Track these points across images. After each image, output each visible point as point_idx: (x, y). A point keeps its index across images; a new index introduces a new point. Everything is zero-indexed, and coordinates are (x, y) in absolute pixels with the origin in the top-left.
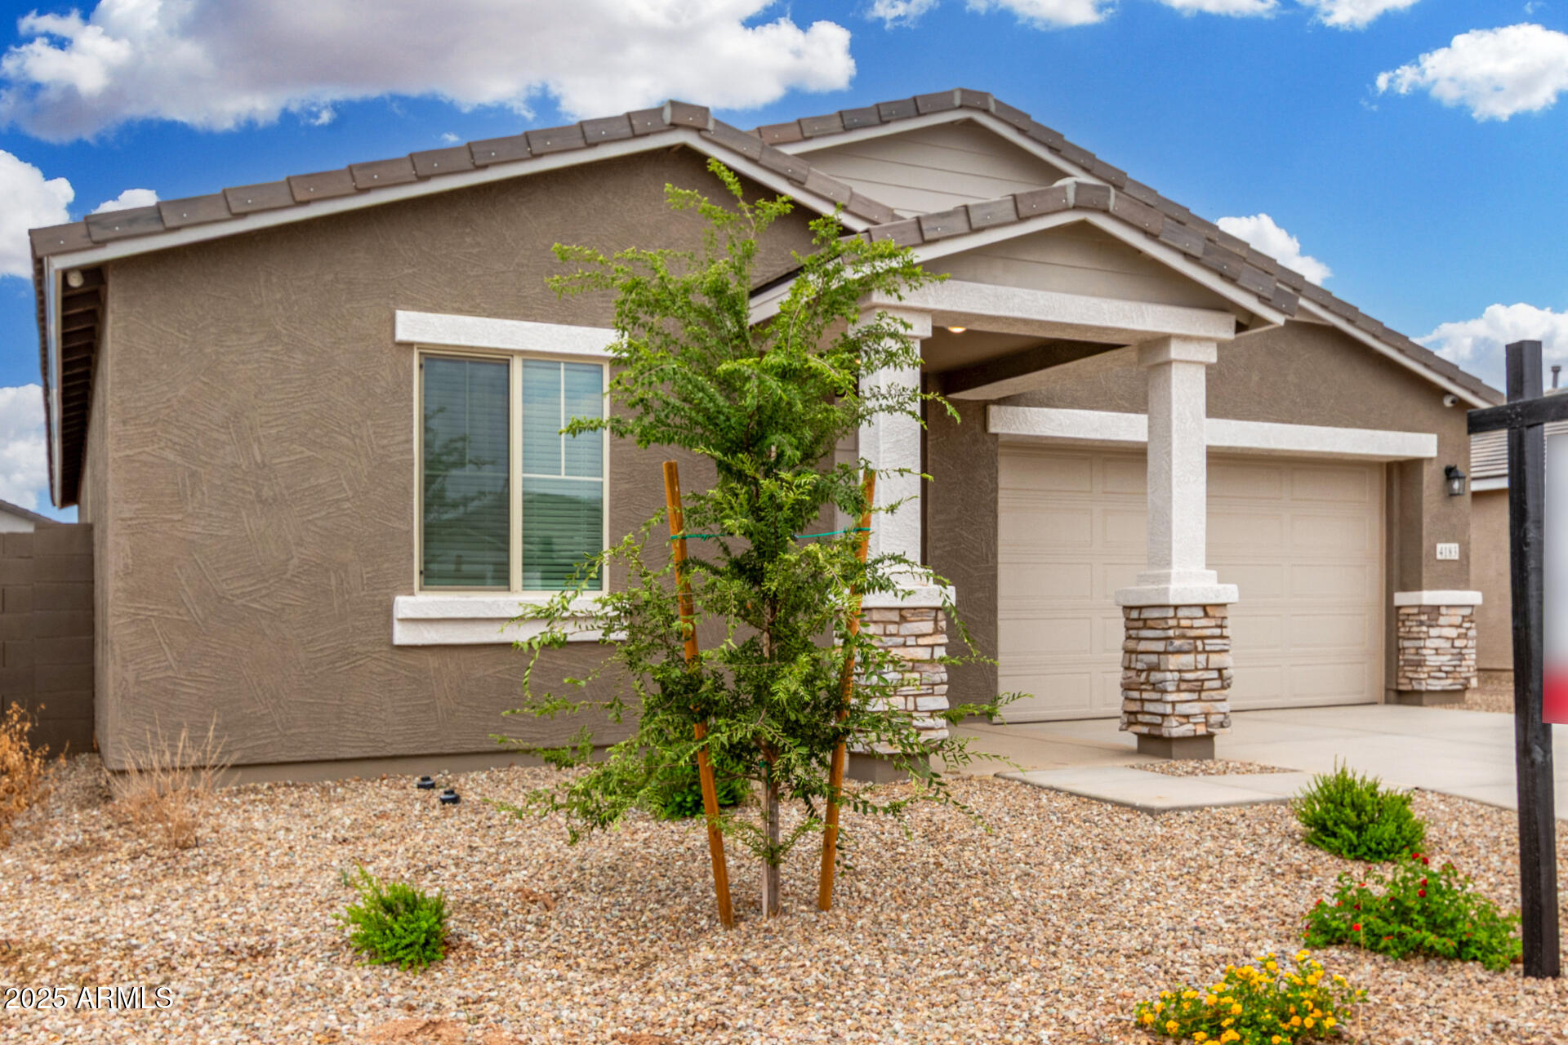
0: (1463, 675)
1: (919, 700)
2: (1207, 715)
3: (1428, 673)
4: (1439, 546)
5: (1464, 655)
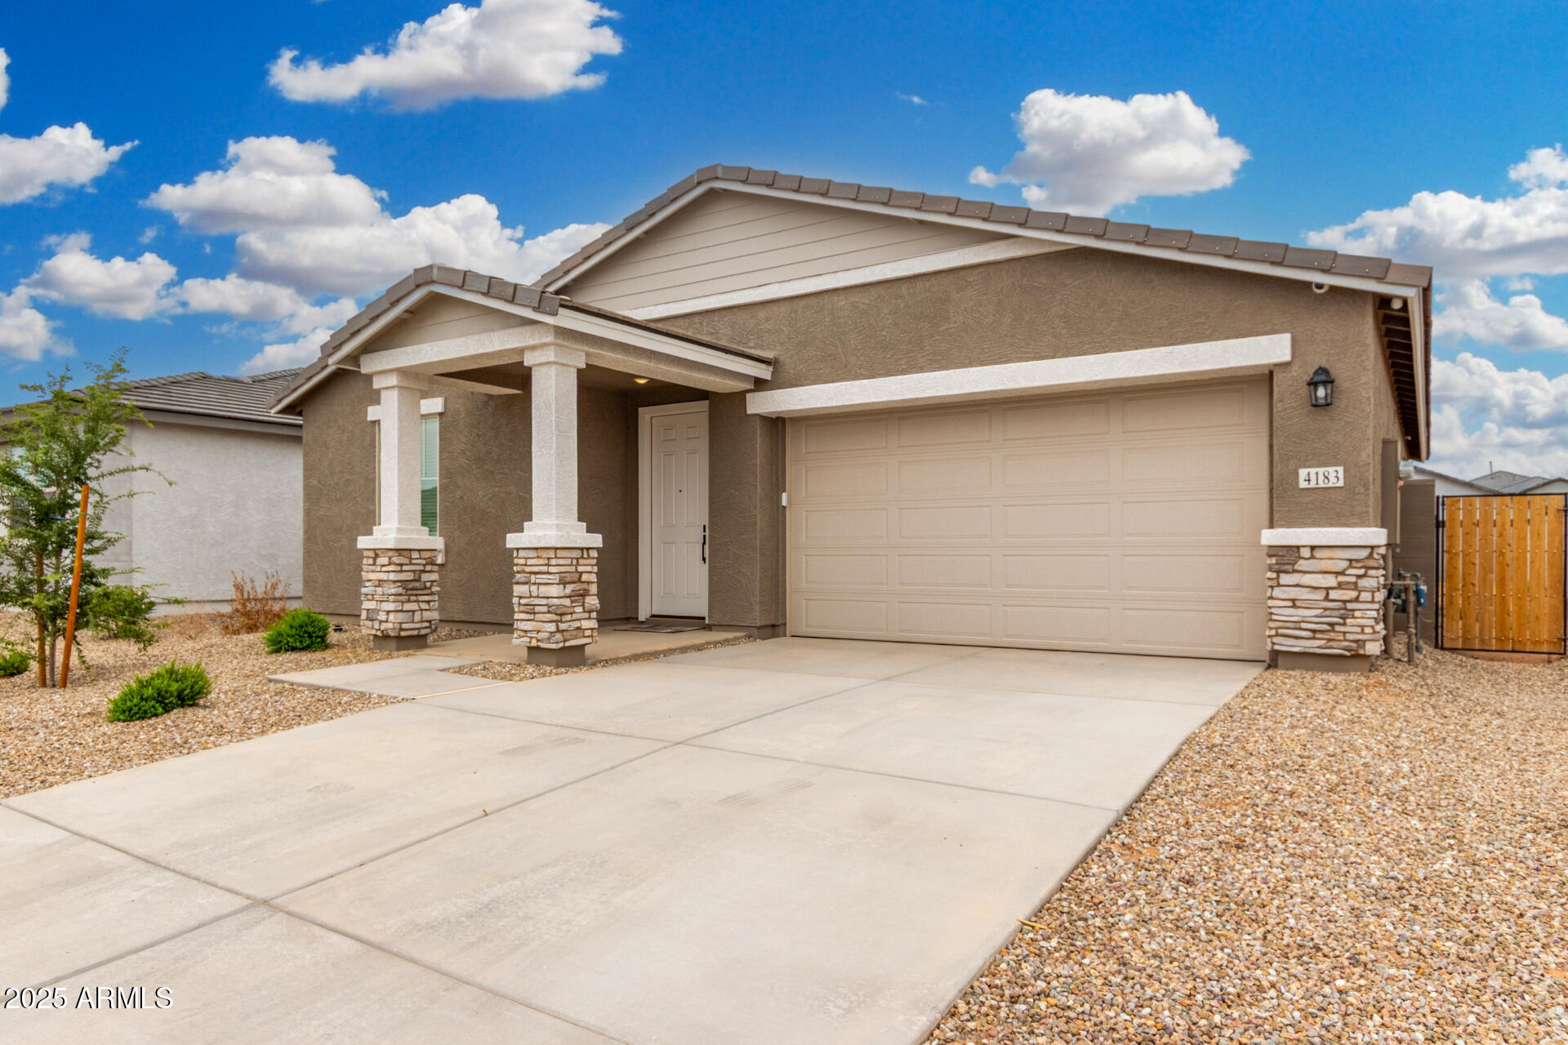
1: (382, 604)
2: (538, 632)
4: (1303, 473)
5: (1353, 610)
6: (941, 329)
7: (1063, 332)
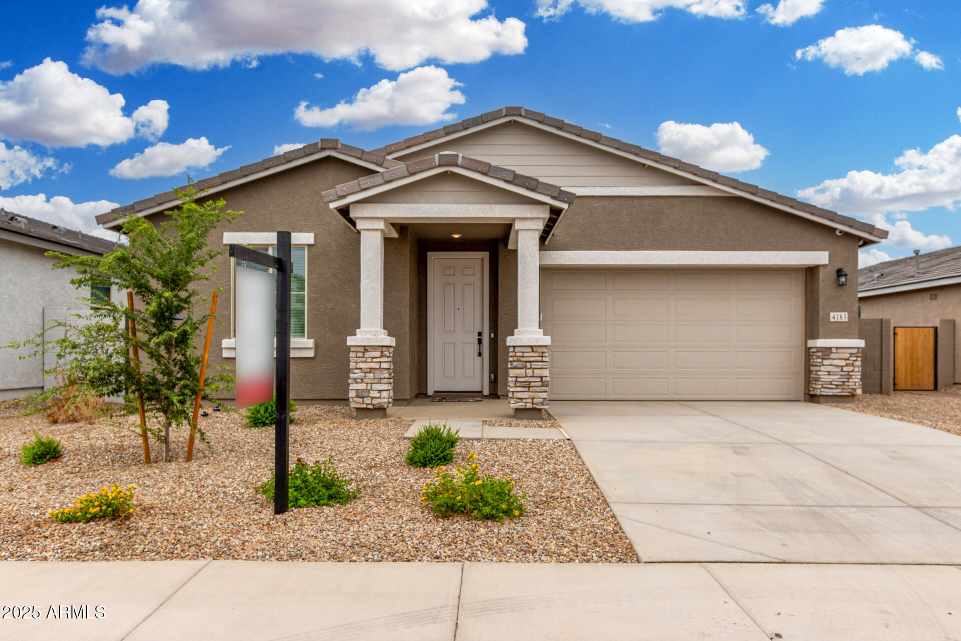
0: (850, 387)
1: (373, 385)
2: (533, 399)
3: (822, 385)
4: (832, 314)
5: (851, 376)
6: (658, 228)
7: (725, 238)
